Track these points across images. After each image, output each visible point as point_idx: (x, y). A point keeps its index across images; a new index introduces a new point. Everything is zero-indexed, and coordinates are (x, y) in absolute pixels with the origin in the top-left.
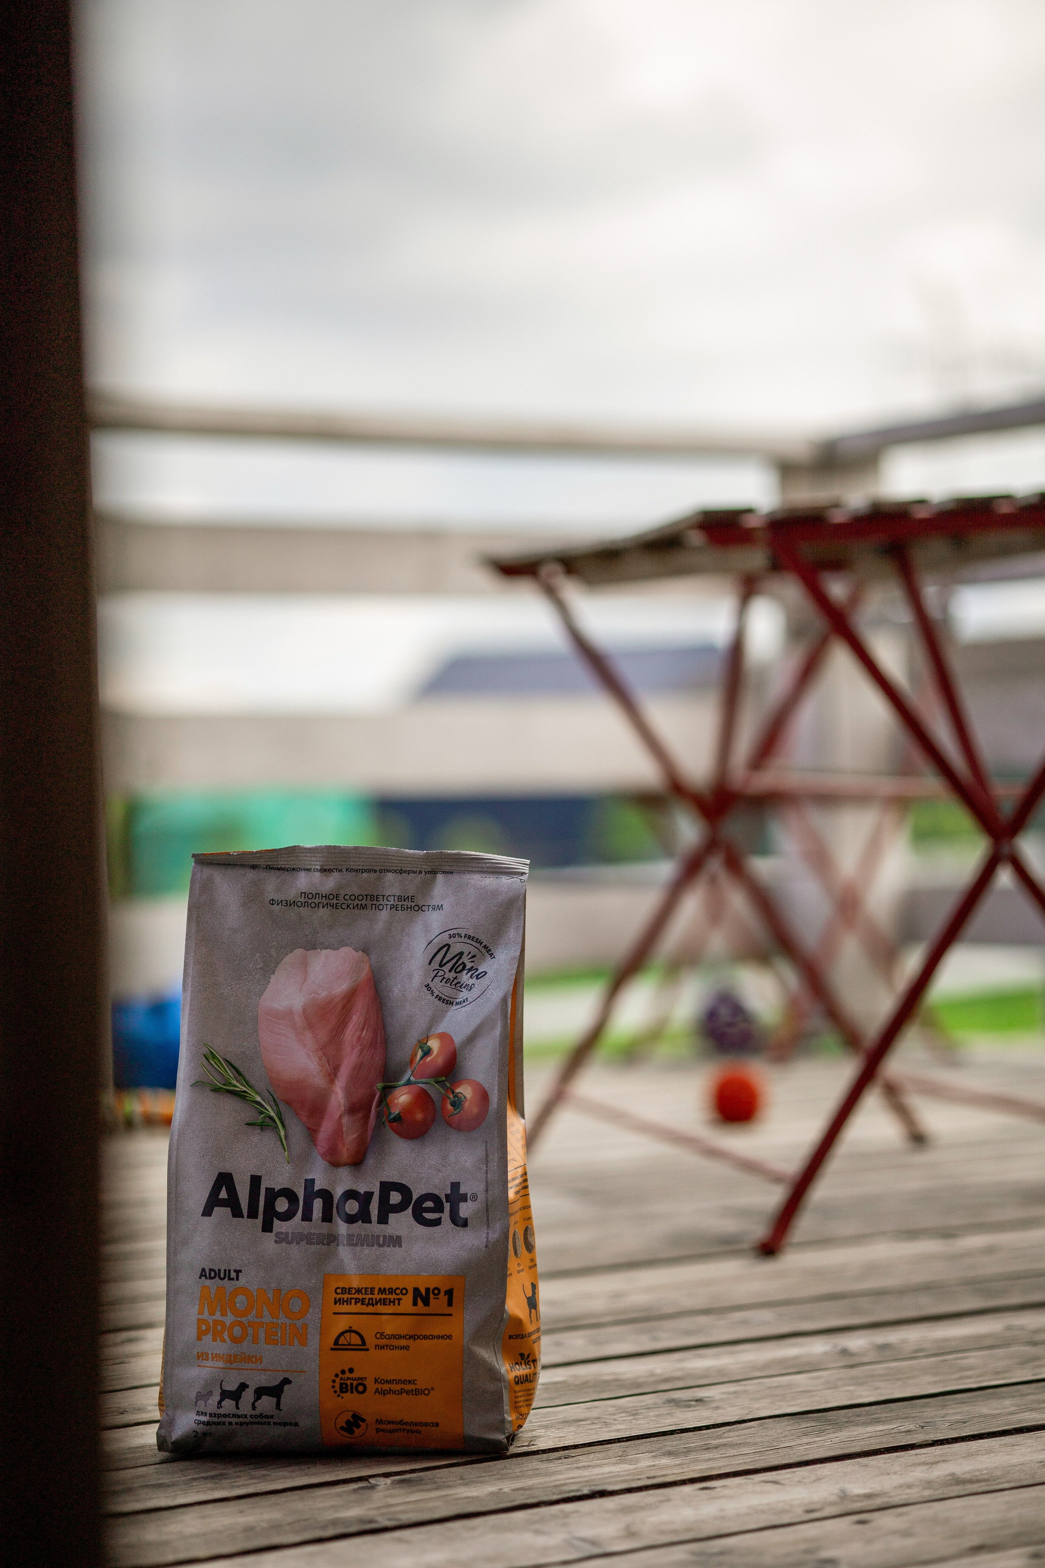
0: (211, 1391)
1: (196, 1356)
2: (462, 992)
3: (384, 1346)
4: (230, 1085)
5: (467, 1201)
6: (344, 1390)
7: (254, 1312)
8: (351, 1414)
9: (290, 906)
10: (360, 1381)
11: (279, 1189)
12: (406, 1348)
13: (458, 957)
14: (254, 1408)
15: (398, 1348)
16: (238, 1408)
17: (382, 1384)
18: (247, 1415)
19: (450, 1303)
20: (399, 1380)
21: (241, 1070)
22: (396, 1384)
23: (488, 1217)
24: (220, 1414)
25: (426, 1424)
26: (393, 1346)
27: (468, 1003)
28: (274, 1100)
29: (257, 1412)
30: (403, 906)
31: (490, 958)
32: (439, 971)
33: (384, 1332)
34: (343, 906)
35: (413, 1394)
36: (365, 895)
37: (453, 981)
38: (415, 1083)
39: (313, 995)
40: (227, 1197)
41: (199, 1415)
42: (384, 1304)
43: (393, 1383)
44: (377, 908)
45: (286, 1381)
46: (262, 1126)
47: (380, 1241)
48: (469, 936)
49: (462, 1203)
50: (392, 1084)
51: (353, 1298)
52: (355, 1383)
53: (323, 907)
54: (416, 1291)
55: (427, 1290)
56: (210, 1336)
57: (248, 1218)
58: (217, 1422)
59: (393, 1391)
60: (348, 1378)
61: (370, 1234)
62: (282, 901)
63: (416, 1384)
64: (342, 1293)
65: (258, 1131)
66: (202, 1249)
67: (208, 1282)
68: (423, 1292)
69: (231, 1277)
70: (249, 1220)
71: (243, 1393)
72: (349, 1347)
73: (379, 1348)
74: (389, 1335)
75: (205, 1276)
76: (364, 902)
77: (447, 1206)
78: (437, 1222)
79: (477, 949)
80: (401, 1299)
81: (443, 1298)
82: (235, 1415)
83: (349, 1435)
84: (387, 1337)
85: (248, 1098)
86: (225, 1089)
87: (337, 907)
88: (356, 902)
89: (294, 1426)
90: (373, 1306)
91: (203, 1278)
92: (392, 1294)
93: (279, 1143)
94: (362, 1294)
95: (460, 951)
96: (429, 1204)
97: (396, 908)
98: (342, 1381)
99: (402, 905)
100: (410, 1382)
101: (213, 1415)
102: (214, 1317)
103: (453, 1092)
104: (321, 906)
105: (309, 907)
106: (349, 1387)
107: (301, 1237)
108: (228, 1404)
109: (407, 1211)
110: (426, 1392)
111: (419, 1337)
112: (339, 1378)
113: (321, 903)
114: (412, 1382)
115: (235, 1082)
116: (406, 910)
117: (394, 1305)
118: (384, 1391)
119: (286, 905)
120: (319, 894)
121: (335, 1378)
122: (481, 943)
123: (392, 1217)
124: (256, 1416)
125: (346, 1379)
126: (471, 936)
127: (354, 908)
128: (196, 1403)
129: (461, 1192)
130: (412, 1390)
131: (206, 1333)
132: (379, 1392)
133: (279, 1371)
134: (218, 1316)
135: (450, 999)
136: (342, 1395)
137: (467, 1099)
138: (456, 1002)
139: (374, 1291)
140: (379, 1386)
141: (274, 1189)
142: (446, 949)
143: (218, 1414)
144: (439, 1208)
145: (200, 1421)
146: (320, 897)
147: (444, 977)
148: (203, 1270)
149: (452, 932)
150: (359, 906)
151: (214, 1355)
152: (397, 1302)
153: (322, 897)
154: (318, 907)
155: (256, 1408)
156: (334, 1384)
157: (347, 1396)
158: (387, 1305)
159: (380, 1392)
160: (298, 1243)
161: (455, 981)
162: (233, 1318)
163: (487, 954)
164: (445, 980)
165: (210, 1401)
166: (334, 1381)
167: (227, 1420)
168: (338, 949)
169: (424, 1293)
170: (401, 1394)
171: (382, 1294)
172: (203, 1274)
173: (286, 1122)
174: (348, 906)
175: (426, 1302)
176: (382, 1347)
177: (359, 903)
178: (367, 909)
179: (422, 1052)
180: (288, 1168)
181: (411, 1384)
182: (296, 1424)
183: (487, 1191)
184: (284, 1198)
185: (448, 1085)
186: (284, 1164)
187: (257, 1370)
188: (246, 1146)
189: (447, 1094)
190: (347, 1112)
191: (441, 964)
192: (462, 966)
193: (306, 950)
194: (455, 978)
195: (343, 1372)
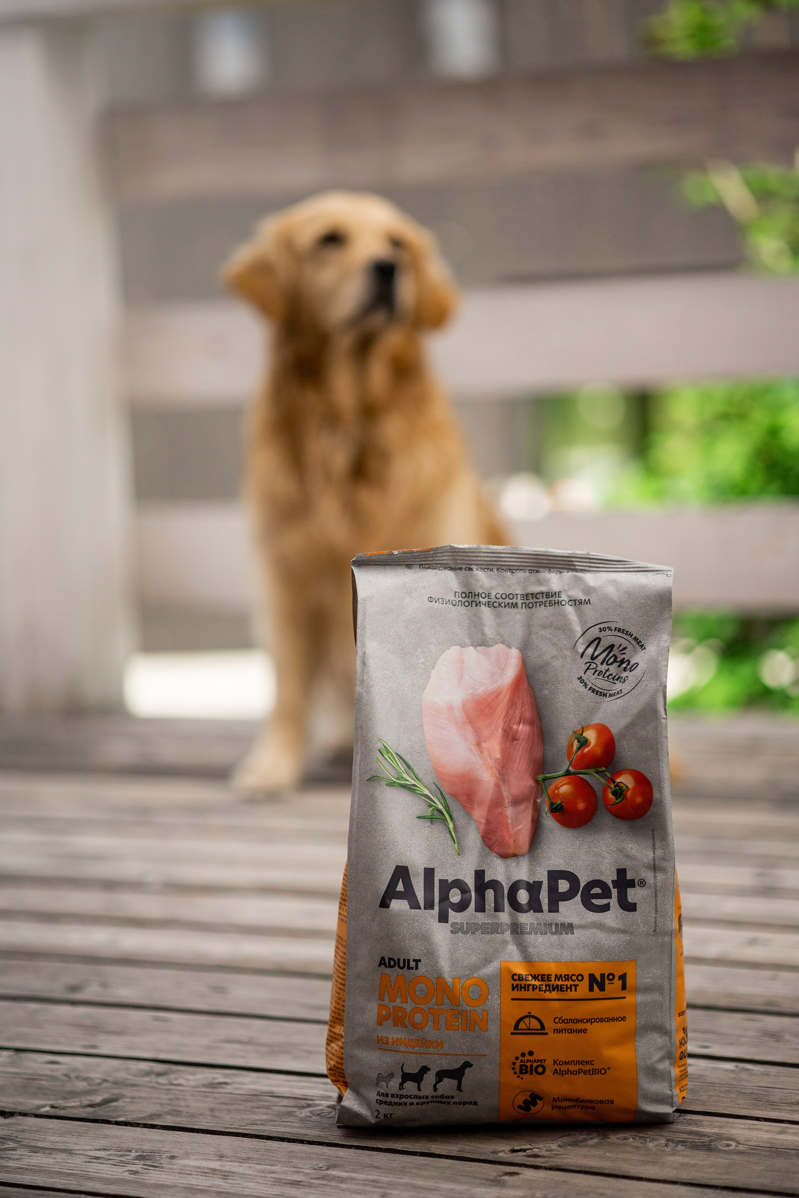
0: (392, 1073)
1: (376, 1040)
2: (615, 684)
3: (562, 1030)
4: (402, 779)
5: (635, 887)
6: (524, 1071)
7: (434, 999)
8: (530, 1093)
9: (446, 604)
10: (539, 1063)
11: (452, 880)
12: (584, 1031)
13: (609, 650)
14: (435, 1089)
15: (576, 1031)
16: (419, 1090)
17: (561, 1065)
19: (623, 987)
20: (577, 1061)
21: (409, 763)
22: (574, 1065)
23: (656, 902)
24: (402, 1095)
25: (602, 1102)
26: (571, 1030)
27: (623, 694)
28: (441, 793)
29: (439, 1093)
30: (551, 602)
31: (640, 650)
32: (591, 664)
33: (562, 1017)
34: (496, 604)
35: (590, 1074)
36: (515, 594)
37: (605, 673)
38: (575, 774)
39: (471, 691)
40: (403, 890)
41: (379, 1095)
42: (561, 991)
43: (571, 1064)
44: (527, 606)
45: (467, 1065)
46: (431, 819)
47: (553, 929)
48: (619, 628)
49: (630, 889)
50: (552, 775)
51: (530, 985)
52: (535, 1065)
53: (476, 606)
54: (592, 977)
55: (602, 975)
56: (390, 1022)
57: (425, 909)
58: (399, 1103)
59: (571, 1071)
60: (528, 1061)
61: (542, 923)
62: (439, 599)
63: (593, 1065)
64: (519, 980)
65: (429, 824)
66: (380, 938)
67: (387, 971)
69: (411, 966)
70: (427, 911)
71: (425, 1075)
72: (530, 1032)
73: (557, 1031)
74: (567, 1020)
75: (385, 964)
76: (514, 601)
77: (614, 892)
78: (605, 908)
79: (627, 642)
80: (578, 985)
81: (618, 983)
82: (417, 1096)
83: (525, 1112)
84: (566, 1021)
85: (418, 792)
86: (398, 783)
87: (489, 606)
88: (507, 601)
89: (473, 1105)
90: (551, 992)
91: (383, 966)
92: (568, 981)
93: (448, 835)
94: (539, 980)
95: (611, 644)
96: (597, 890)
97: (545, 604)
98: (522, 1063)
100: (587, 1063)
101: (395, 1096)
102: (394, 1004)
103: (614, 782)
104: (474, 606)
105: (463, 605)
106: (529, 1069)
107: (476, 927)
108: (410, 1087)
109: (576, 898)
110: (603, 1071)
111: (595, 1020)
112: (519, 1060)
113: (474, 601)
114: (589, 1063)
115: (406, 776)
116: (553, 606)
117: (571, 991)
118: (563, 1071)
119: (442, 602)
120: (472, 593)
121: (515, 1061)
122: (632, 635)
123: (562, 905)
124: (437, 1097)
125: (526, 1061)
126: (621, 629)
127: (505, 606)
128: (377, 1084)
129: (628, 878)
130: (589, 1070)
131: (387, 1018)
132: (557, 1073)
133: (460, 1055)
134: (398, 1003)
135: (603, 691)
136: (521, 1076)
137: (629, 789)
138: (610, 694)
139: (551, 978)
140: (558, 1067)
141: (447, 880)
142: (596, 642)
143: (400, 1095)
144: (606, 894)
145: (382, 1101)
146: (473, 596)
147: (596, 670)
148: (383, 958)
149: (602, 626)
150: (510, 605)
151: (395, 1039)
152: (573, 988)
153: (475, 595)
154: (472, 606)
155: (437, 1089)
156: (515, 1066)
157: (527, 1077)
158: (564, 991)
159: (559, 1072)
160: (473, 933)
161: (608, 673)
162: (414, 1005)
163: (637, 646)
164: (598, 672)
165: (391, 1083)
166: (514, 1064)
167: (409, 1100)
168: (492, 646)
169: (599, 979)
170: (579, 1074)
171: (559, 980)
172: (382, 962)
173: (454, 815)
174: (500, 605)
175: (602, 988)
176: (560, 1031)
177: (510, 601)
178: (517, 607)
179: (578, 742)
180: (458, 860)
181: (589, 1064)
182: (476, 1103)
183: (655, 877)
184: (456, 889)
185: (608, 774)
186: (455, 857)
187: (438, 1054)
188: (418, 839)
189: (608, 784)
190: (510, 804)
191: (593, 658)
192: (613, 658)
193: (462, 647)
194: (607, 670)
195: (523, 1055)
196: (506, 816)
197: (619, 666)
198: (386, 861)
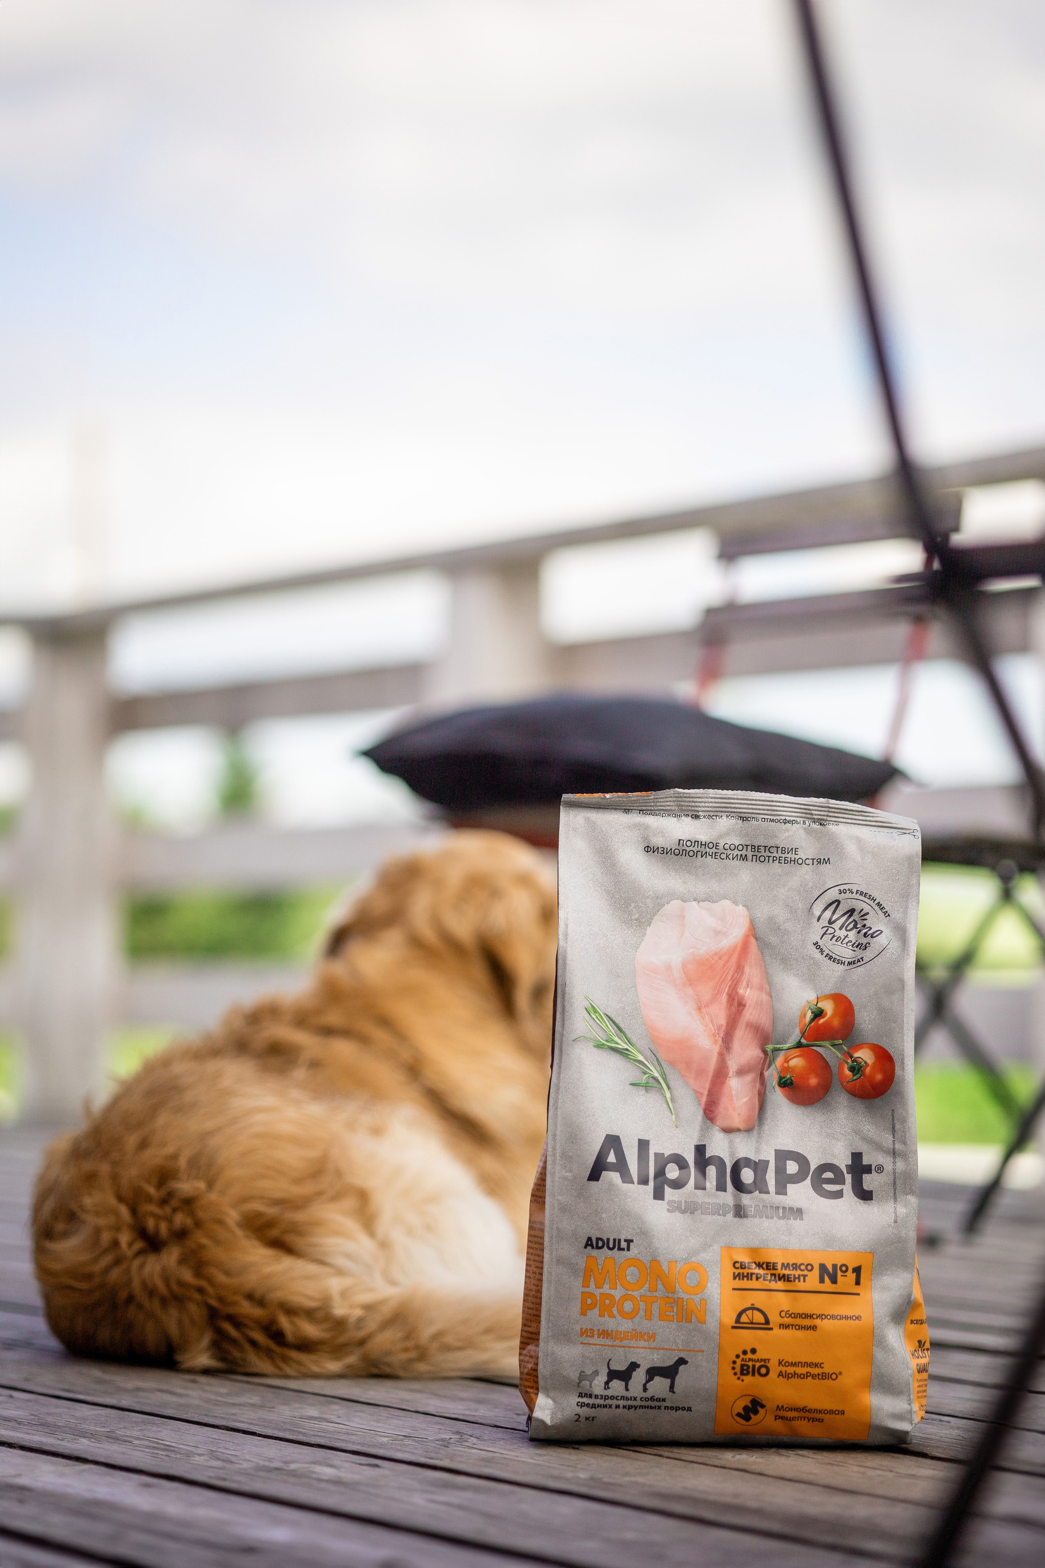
0: (596, 1371)
1: (579, 1332)
2: (855, 951)
4: (613, 1042)
5: (871, 1173)
6: (745, 1372)
7: (647, 1285)
8: (750, 1398)
9: (667, 854)
10: (763, 1363)
11: (668, 1154)
12: (814, 1328)
13: (848, 914)
14: (645, 1389)
15: (805, 1328)
16: (627, 1390)
17: (786, 1366)
18: (636, 1397)
19: (858, 1283)
20: (805, 1363)
21: (622, 1026)
22: (801, 1367)
23: (896, 1191)
24: (608, 1396)
25: (831, 1412)
26: (799, 1326)
27: (864, 962)
28: (658, 1060)
29: (649, 1394)
31: (884, 916)
32: (828, 929)
33: (789, 1311)
34: (723, 856)
35: (819, 1378)
36: (745, 845)
37: (844, 939)
38: (808, 1046)
39: (692, 950)
40: (615, 1161)
41: (581, 1397)
42: (789, 1281)
43: (798, 1367)
44: (758, 859)
45: (682, 1361)
46: (647, 1087)
47: (780, 1213)
48: (861, 892)
49: (866, 1175)
50: (781, 1046)
51: (754, 1274)
52: (758, 1365)
53: (702, 856)
54: (823, 1267)
55: (835, 1266)
56: (596, 1311)
57: (639, 1183)
58: (603, 1405)
59: (797, 1374)
60: (750, 1360)
61: (769, 1205)
62: (658, 848)
63: (823, 1368)
64: (742, 1268)
65: (643, 1092)
66: (588, 1216)
67: (595, 1252)
68: (830, 1269)
69: (622, 1247)
70: (640, 1186)
71: (634, 1373)
72: (752, 1326)
73: (783, 1327)
74: (794, 1314)
75: (592, 1245)
76: (744, 853)
77: (848, 1178)
78: (838, 1195)
79: (869, 906)
80: (807, 1276)
81: (851, 1276)
83: (745, 1423)
84: (793, 1316)
85: (630, 1057)
86: (608, 1046)
87: (716, 857)
88: (736, 852)
89: (687, 1411)
90: (776, 1282)
91: (589, 1248)
92: (796, 1270)
93: (665, 1105)
94: (763, 1269)
95: (851, 908)
96: (829, 1175)
97: (779, 860)
98: (743, 1363)
99: (785, 858)
100: (816, 1365)
101: (599, 1397)
102: (601, 1291)
103: (851, 1057)
104: (699, 856)
105: (687, 855)
106: (750, 1370)
107: (695, 1206)
108: (617, 1386)
109: (806, 1181)
110: (834, 1376)
111: (826, 1317)
112: (740, 1359)
113: (699, 851)
114: (819, 1365)
115: (616, 1039)
116: (789, 863)
118: (788, 1374)
119: (662, 852)
120: (698, 842)
121: (735, 1360)
122: (875, 901)
123: (790, 1187)
124: (647, 1399)
125: (747, 1360)
126: (863, 893)
127: (733, 859)
128: (579, 1383)
129: (864, 1163)
130: (819, 1375)
131: (592, 1307)
132: (782, 1375)
133: (674, 1350)
134: (606, 1289)
135: (841, 959)
136: (742, 1377)
137: (868, 1065)
138: (849, 962)
139: (777, 1266)
140: (783, 1369)
141: (663, 1154)
142: (835, 904)
143: (605, 1396)
144: (839, 1179)
145: (584, 1403)
146: (700, 846)
147: (834, 935)
148: (589, 1239)
149: (842, 888)
150: (739, 857)
151: (601, 1331)
152: (802, 1278)
153: (701, 845)
154: (697, 857)
155: (647, 1389)
156: (735, 1366)
157: (748, 1379)
158: (792, 1281)
159: (784, 1376)
160: (692, 1213)
161: (847, 940)
162: (623, 1292)
163: (880, 912)
164: (835, 938)
165: (596, 1382)
166: (734, 1362)
167: (614, 1402)
168: (717, 902)
170: (807, 1379)
171: (786, 1269)
172: (589, 1243)
173: (672, 1084)
174: (727, 856)
175: (834, 1281)
176: (786, 1327)
177: (740, 853)
178: (747, 861)
179: (812, 1013)
180: (676, 1133)
181: (818, 1367)
182: (689, 1409)
183: (894, 1163)
184: (674, 1164)
185: (845, 1048)
186: (672, 1129)
187: (650, 1348)
188: (632, 1108)
189: (845, 1059)
190: (735, 1074)
191: (830, 922)
192: (853, 923)
193: (683, 902)
194: (846, 937)
195: (745, 1352)
196: (730, 1087)
197: (859, 932)
198: (595, 1128)
